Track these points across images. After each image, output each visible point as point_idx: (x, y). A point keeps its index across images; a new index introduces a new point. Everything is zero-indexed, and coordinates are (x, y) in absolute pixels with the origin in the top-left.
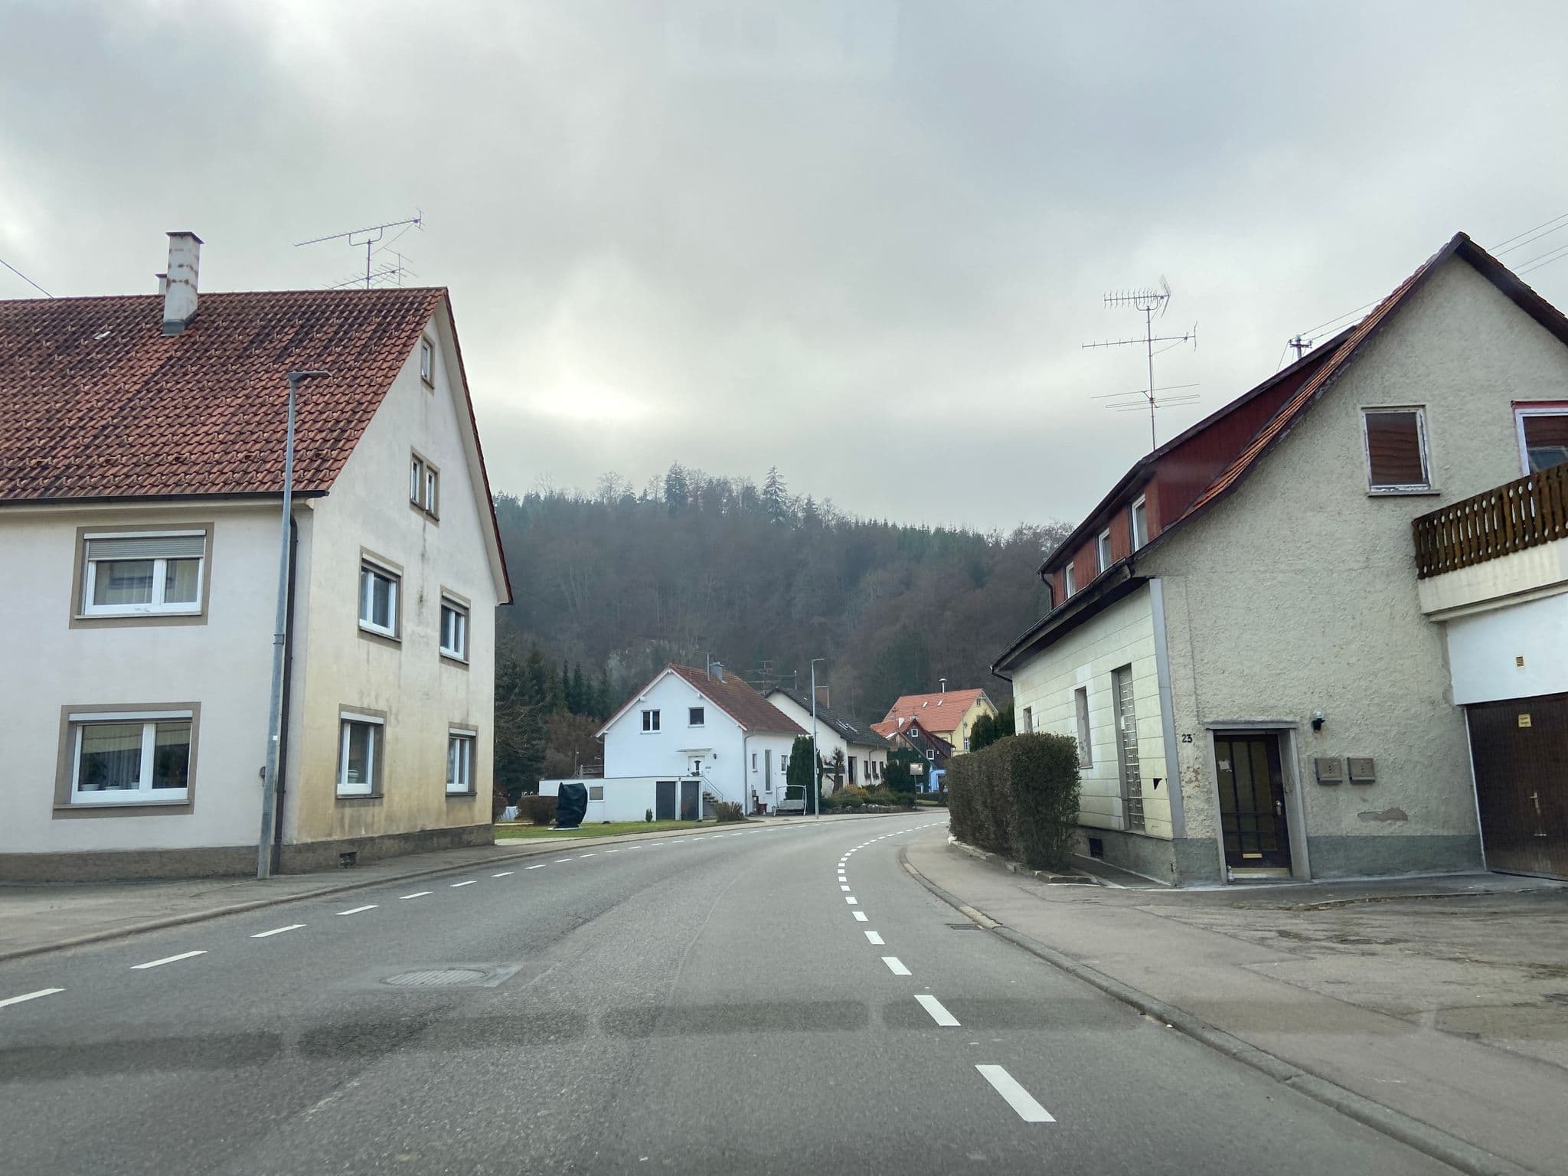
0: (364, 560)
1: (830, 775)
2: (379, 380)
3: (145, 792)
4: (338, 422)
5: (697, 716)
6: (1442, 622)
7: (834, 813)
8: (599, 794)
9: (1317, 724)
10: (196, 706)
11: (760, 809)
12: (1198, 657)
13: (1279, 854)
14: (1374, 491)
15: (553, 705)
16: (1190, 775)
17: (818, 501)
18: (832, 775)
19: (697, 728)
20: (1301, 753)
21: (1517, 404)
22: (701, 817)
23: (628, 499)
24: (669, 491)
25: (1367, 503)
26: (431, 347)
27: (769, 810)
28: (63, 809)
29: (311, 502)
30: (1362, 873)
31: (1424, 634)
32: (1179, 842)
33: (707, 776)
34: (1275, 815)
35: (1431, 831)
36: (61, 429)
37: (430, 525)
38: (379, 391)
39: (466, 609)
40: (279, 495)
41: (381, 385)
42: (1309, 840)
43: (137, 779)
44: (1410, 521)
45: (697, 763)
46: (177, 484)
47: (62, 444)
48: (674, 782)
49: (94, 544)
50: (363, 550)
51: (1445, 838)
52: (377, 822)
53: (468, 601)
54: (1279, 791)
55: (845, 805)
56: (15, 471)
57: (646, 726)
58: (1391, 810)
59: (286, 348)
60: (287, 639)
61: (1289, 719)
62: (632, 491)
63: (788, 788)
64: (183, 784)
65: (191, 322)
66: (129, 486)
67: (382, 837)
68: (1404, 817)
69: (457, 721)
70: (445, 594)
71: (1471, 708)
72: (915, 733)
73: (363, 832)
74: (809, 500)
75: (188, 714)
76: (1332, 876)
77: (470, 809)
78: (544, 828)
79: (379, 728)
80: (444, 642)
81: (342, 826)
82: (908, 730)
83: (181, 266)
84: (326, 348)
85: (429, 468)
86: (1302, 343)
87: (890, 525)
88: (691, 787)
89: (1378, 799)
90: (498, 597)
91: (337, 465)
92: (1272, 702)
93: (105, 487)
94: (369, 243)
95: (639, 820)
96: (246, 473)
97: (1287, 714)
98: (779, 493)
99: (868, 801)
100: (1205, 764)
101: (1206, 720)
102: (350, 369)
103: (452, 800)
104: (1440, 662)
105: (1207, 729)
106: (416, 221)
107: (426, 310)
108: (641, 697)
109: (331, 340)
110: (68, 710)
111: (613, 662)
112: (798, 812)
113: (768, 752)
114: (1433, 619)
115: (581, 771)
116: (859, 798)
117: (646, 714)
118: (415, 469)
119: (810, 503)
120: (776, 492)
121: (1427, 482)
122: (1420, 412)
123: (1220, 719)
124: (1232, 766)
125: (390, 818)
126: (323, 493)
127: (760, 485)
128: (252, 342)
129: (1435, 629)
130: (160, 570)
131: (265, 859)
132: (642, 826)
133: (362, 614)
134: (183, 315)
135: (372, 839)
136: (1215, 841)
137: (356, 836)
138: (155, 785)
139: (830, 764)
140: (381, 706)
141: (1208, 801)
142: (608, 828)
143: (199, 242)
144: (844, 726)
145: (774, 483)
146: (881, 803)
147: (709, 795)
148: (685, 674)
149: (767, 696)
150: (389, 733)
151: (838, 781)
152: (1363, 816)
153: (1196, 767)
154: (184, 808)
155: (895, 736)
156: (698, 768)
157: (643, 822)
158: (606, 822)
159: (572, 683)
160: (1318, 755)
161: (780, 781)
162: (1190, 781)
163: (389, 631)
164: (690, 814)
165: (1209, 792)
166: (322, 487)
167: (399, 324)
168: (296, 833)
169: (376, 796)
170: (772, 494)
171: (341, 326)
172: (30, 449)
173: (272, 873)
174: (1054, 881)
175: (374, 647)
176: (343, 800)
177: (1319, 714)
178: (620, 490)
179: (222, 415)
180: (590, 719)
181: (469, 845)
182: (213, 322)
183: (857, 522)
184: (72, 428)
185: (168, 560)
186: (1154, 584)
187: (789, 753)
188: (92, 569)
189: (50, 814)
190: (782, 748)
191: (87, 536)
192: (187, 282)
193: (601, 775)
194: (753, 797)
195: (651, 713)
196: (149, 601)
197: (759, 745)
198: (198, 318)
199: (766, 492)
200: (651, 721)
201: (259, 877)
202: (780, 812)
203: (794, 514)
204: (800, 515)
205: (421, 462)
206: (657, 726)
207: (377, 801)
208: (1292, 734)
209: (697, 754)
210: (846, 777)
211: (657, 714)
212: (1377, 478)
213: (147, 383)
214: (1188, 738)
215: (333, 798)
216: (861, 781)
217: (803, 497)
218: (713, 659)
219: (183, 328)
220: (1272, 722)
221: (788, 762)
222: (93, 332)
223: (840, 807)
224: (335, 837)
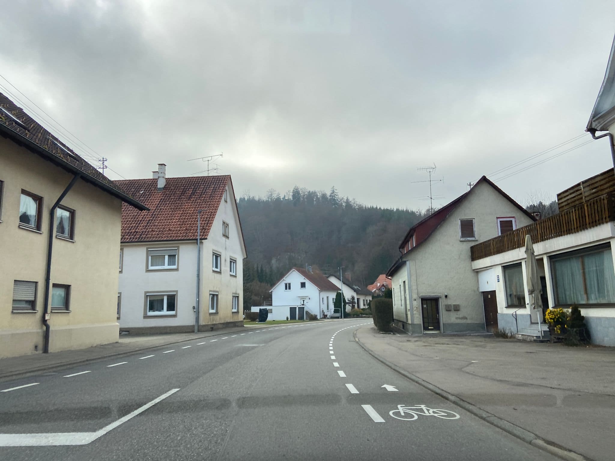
0: (213, 253)
1: (350, 305)
2: (216, 205)
3: (165, 312)
4: (207, 218)
5: (303, 285)
6: (477, 272)
7: (350, 318)
8: (271, 311)
9: (446, 296)
10: (177, 291)
11: (325, 317)
12: (418, 280)
13: (437, 328)
14: (462, 239)
15: (253, 279)
16: (415, 309)
17: (351, 199)
18: (351, 305)
19: (303, 289)
20: (442, 304)
21: (497, 218)
22: (305, 319)
23: (278, 199)
24: (294, 196)
25: (460, 243)
26: (226, 191)
27: (328, 317)
28: (146, 317)
29: (203, 241)
30: (456, 332)
31: (473, 274)
32: (412, 324)
33: (307, 305)
34: (437, 318)
35: (473, 322)
36: (138, 221)
37: (227, 240)
38: (216, 208)
39: (236, 261)
40: (197, 239)
41: (216, 207)
42: (443, 324)
43: (163, 309)
44: (470, 247)
45: (304, 301)
46: (171, 237)
47: (140, 225)
48: (296, 307)
49: (150, 251)
50: (213, 250)
51: (476, 324)
52: (218, 320)
53: (236, 259)
54: (438, 312)
55: (354, 315)
56: (130, 233)
57: (286, 289)
58: (463, 317)
59: (191, 196)
60: (198, 276)
61: (439, 295)
62: (280, 196)
63: (334, 309)
64: (174, 310)
65: (165, 188)
66: (159, 237)
67: (218, 324)
68: (466, 318)
69: (234, 292)
70: (231, 258)
71: (483, 292)
72: (383, 289)
73: (214, 322)
74: (347, 198)
75: (175, 293)
76: (448, 332)
77: (238, 316)
78: (254, 322)
79: (217, 295)
80: (231, 271)
81: (210, 321)
82: (381, 288)
83: (161, 173)
84: (201, 195)
85: (226, 224)
86: (471, 184)
87: (378, 208)
88: (301, 309)
89: (461, 314)
90: (243, 256)
91: (209, 231)
92: (435, 291)
93: (153, 238)
94: (208, 161)
95: (284, 320)
96: (187, 233)
97: (439, 294)
98: (336, 196)
99: (362, 314)
100: (419, 306)
101: (420, 295)
102: (208, 202)
103: (233, 314)
104: (477, 281)
105: (420, 298)
106: (221, 155)
107: (225, 183)
108: (284, 278)
109: (202, 193)
110: (146, 292)
111: (274, 261)
112: (338, 318)
113: (328, 297)
114: (475, 271)
115: (265, 304)
116: (359, 313)
117: (286, 284)
118: (223, 225)
119: (347, 200)
120: (334, 196)
121: (475, 237)
122: (474, 220)
123: (423, 295)
124: (427, 306)
125: (220, 319)
126: (206, 239)
127: (328, 193)
128: (182, 194)
129: (475, 273)
130: (167, 257)
131: (196, 328)
132: (285, 322)
133: (213, 267)
134: (163, 186)
135: (216, 324)
136: (421, 324)
137: (213, 323)
138: (167, 310)
139: (350, 301)
140: (218, 290)
141: (420, 315)
142: (274, 322)
143: (166, 165)
144: (356, 287)
145: (333, 192)
146: (366, 314)
147: (308, 311)
148: (299, 271)
149: (328, 277)
150: (219, 296)
151: (353, 307)
152: (457, 318)
153: (417, 307)
154: (175, 316)
155: (375, 291)
156: (304, 303)
157: (285, 321)
158: (274, 321)
159: (260, 271)
160: (446, 304)
161: (332, 307)
162: (415, 310)
163: (218, 270)
164: (301, 318)
165: (420, 313)
166: (206, 237)
167: (219, 187)
168: (202, 322)
169: (217, 313)
170: (333, 197)
171: (204, 188)
172: (132, 227)
173: (198, 332)
174: (382, 334)
175: (216, 275)
176: (211, 314)
177: (446, 294)
178: (275, 196)
179: (178, 216)
180: (266, 284)
181: (238, 326)
182: (170, 187)
183: (366, 207)
184: (141, 221)
185: (168, 255)
186: (407, 263)
187: (335, 298)
188: (150, 257)
189: (143, 318)
190: (333, 296)
191: (149, 250)
192: (163, 177)
193: (271, 305)
194: (323, 312)
195: (288, 284)
196: (164, 265)
197: (324, 295)
198: (166, 186)
199: (330, 196)
200: (288, 287)
201: (195, 332)
202: (332, 318)
203: (342, 204)
204: (344, 204)
205: (225, 223)
206: (290, 288)
207: (217, 314)
208: (440, 299)
209: (303, 298)
210: (356, 306)
211: (290, 284)
212: (463, 236)
213: (157, 207)
214: (415, 300)
215: (208, 314)
216: (362, 306)
217: (344, 198)
218: (309, 265)
219: (163, 189)
220: (435, 296)
221: (334, 301)
222: (139, 191)
223: (352, 316)
224: (209, 323)
